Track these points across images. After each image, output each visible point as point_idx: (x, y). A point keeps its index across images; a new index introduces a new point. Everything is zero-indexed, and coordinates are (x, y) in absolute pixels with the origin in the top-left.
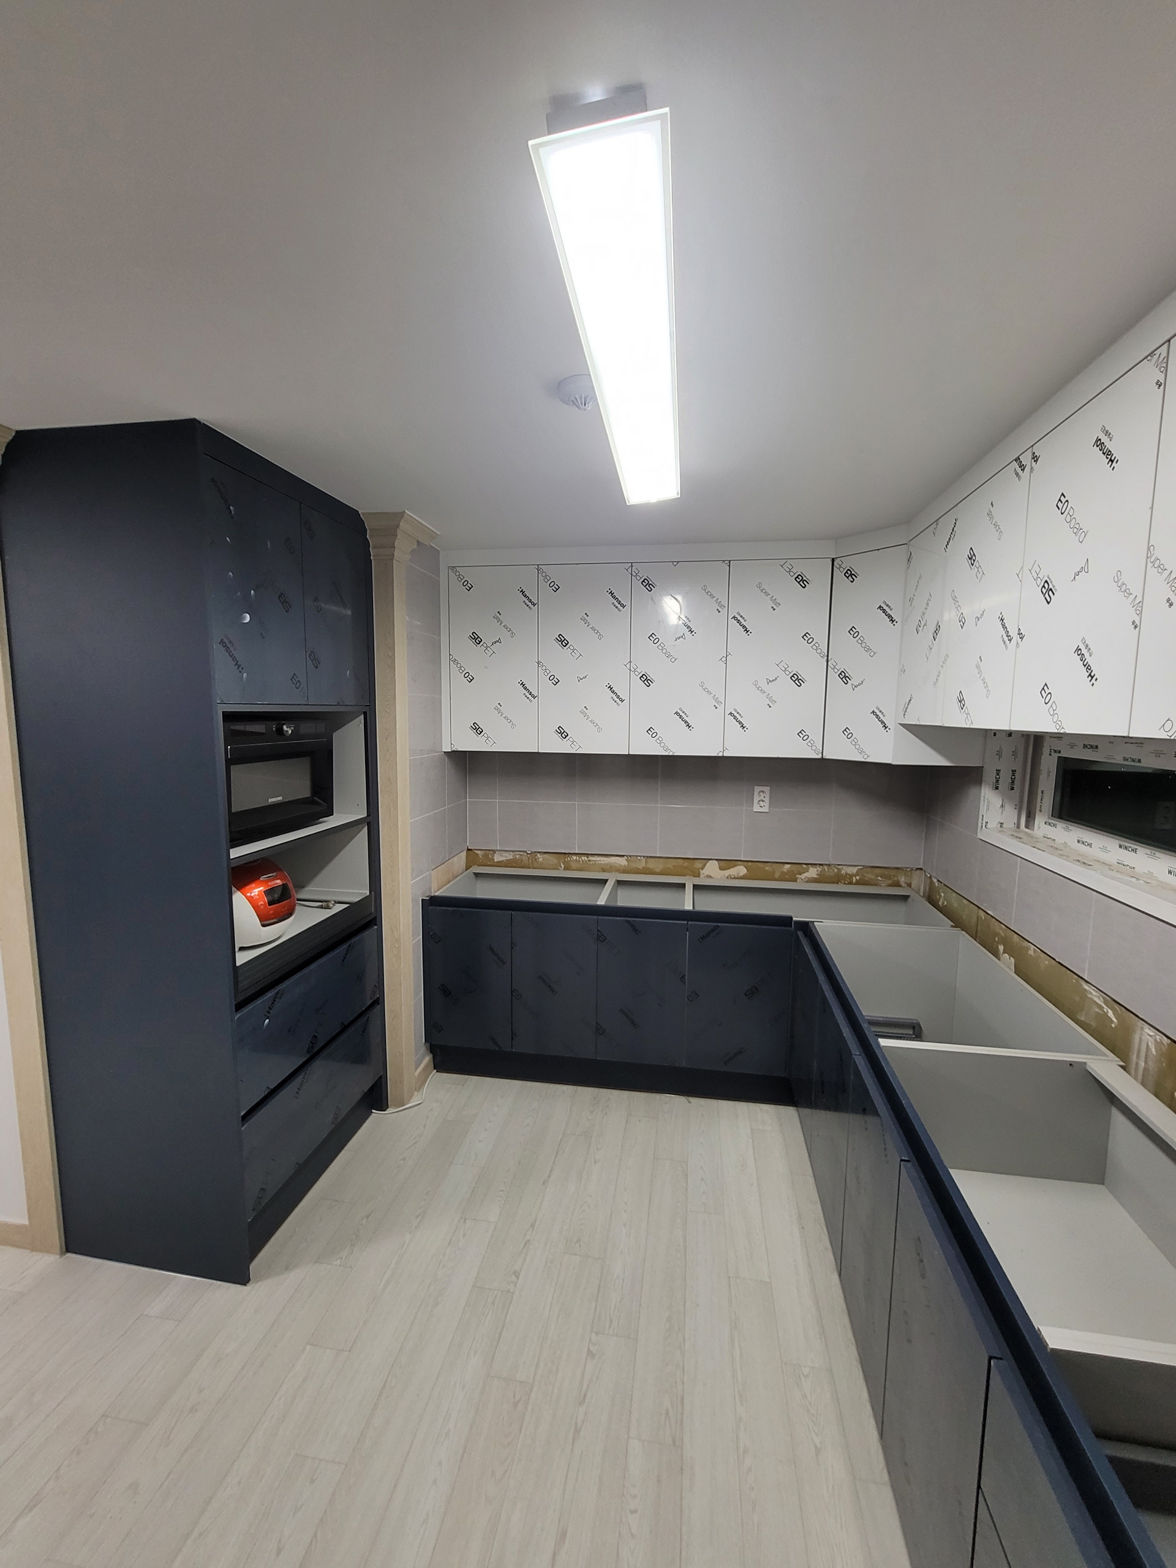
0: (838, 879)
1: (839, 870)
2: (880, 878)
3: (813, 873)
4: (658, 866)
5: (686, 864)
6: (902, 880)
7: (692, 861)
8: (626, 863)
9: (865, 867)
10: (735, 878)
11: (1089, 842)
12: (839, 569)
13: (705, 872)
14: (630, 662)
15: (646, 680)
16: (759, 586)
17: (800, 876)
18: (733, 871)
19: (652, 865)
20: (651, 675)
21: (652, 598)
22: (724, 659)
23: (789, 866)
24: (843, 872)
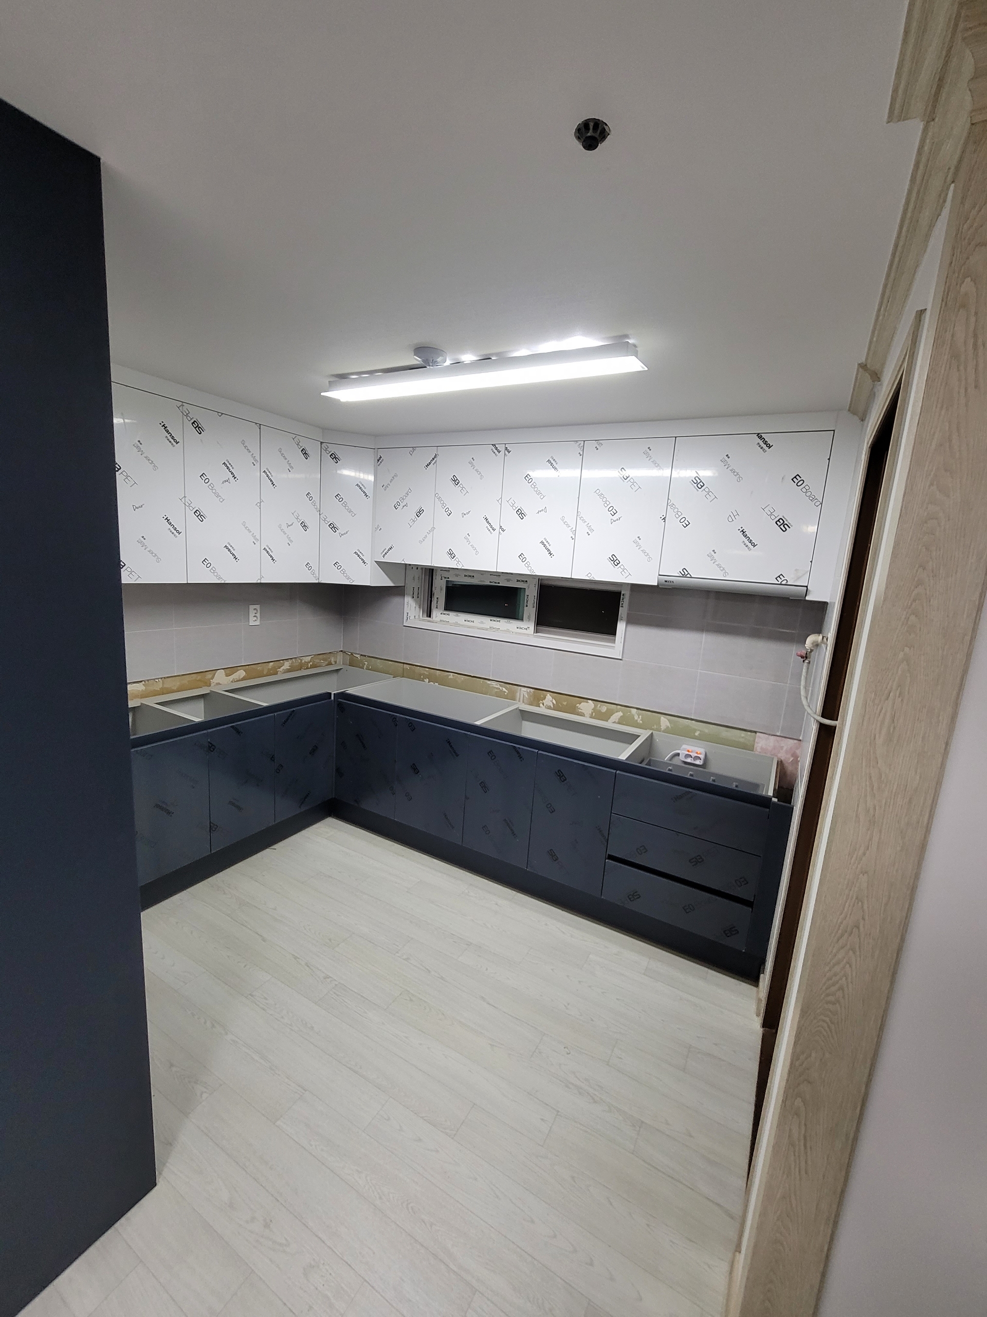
0: (300, 668)
1: (301, 660)
2: (322, 661)
3: (287, 665)
4: (175, 684)
5: (199, 677)
6: (333, 660)
7: (204, 673)
8: (144, 688)
9: (315, 655)
10: (237, 681)
11: (472, 620)
12: (326, 450)
13: (214, 681)
14: (185, 497)
15: (199, 515)
16: (280, 450)
17: (278, 670)
18: (236, 676)
19: (169, 684)
20: (204, 512)
21: (201, 440)
22: (259, 504)
23: (272, 663)
24: (303, 661)
